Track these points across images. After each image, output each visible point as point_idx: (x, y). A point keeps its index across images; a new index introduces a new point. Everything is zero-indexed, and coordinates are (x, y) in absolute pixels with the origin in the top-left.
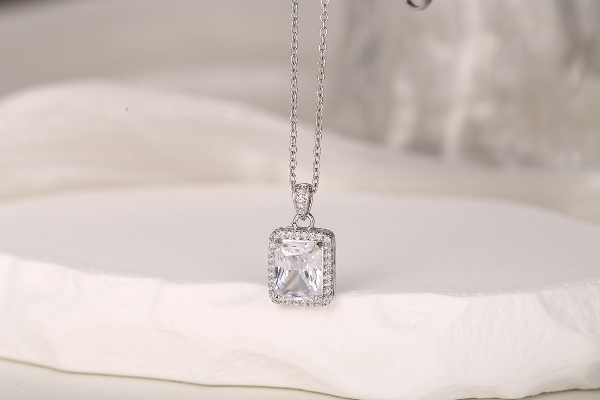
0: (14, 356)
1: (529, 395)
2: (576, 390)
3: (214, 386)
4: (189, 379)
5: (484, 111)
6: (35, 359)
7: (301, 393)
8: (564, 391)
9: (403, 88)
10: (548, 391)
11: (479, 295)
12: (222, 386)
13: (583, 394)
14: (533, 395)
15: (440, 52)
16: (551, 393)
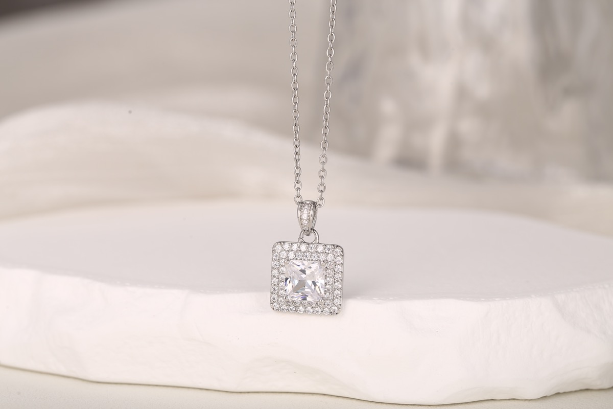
1: (545, 395)
2: (587, 390)
3: (241, 393)
8: (576, 391)
10: (561, 391)
11: (497, 299)
13: (594, 393)
14: (548, 395)
16: (565, 393)
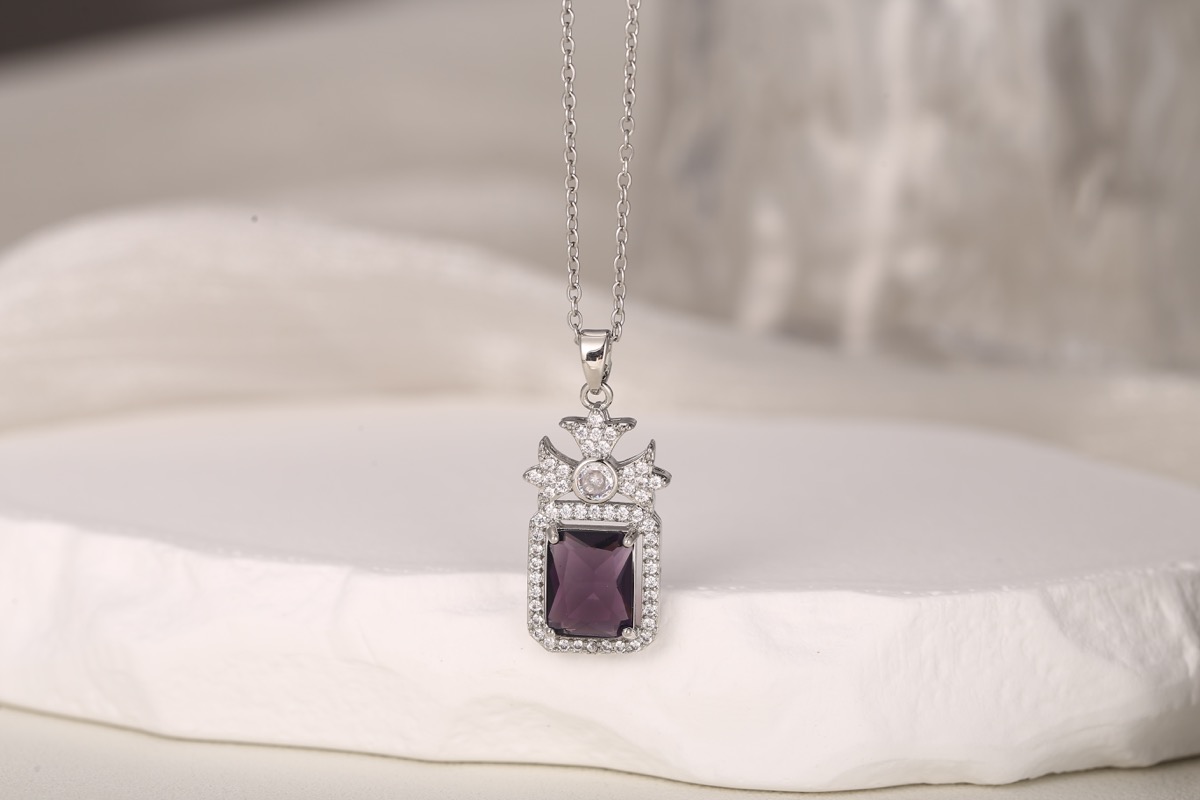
0: (74, 710)
1: (1025, 777)
3: (447, 763)
4: (400, 749)
5: (918, 263)
6: (113, 714)
7: (608, 775)
8: (1087, 771)
9: (768, 221)
10: (1058, 770)
11: (935, 593)
12: (462, 763)
13: (1122, 776)
14: (1032, 777)
15: (836, 155)
16: (1064, 774)
